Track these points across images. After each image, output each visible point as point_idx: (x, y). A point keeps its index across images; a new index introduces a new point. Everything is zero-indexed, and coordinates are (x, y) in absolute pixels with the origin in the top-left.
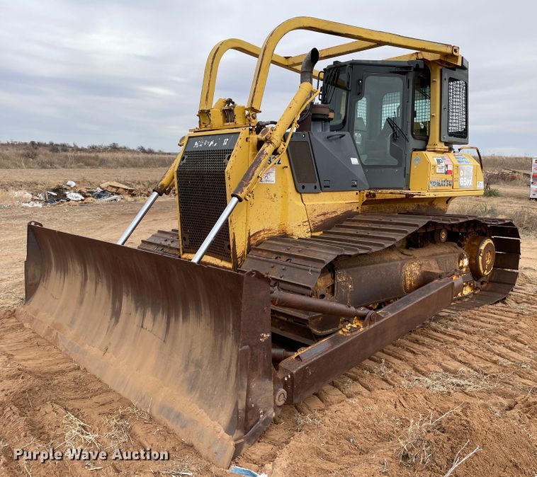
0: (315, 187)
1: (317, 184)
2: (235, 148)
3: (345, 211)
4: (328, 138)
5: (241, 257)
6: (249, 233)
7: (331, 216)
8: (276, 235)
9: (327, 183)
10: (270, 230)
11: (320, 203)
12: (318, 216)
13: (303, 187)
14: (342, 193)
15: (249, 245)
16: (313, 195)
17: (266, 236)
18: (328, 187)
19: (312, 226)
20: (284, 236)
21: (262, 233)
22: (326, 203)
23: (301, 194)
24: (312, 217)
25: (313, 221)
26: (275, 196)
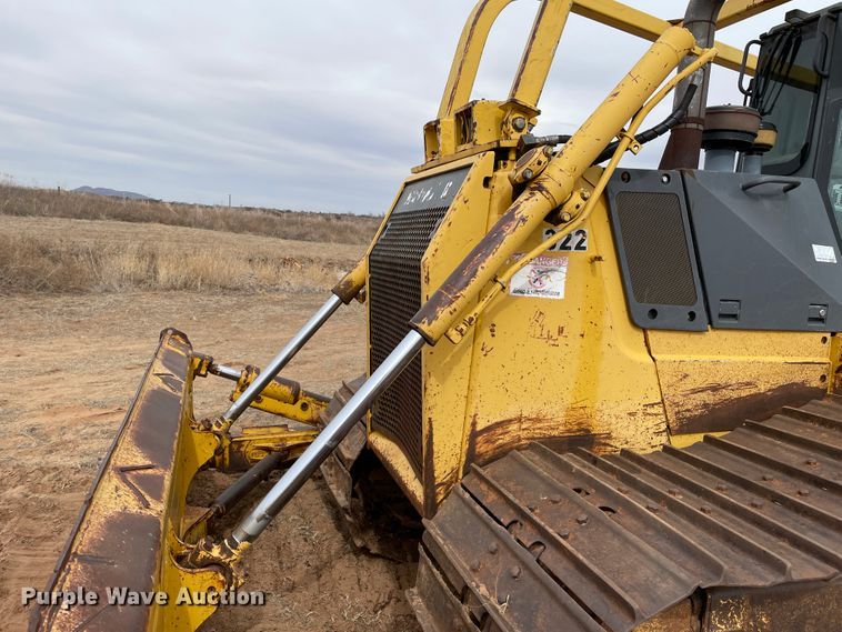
0: (692, 316)
1: (699, 309)
2: (456, 203)
3: (782, 382)
4: (745, 188)
5: (447, 485)
6: (474, 424)
7: (735, 395)
8: (555, 433)
9: (732, 308)
10: (538, 420)
11: (705, 358)
12: (694, 391)
13: (653, 313)
14: (775, 336)
15: (472, 455)
16: (685, 336)
17: (523, 434)
18: (734, 316)
19: (672, 418)
20: (581, 441)
21: (514, 427)
22: (722, 358)
23: (644, 330)
24: (676, 394)
25: (677, 405)
26: (561, 331)
